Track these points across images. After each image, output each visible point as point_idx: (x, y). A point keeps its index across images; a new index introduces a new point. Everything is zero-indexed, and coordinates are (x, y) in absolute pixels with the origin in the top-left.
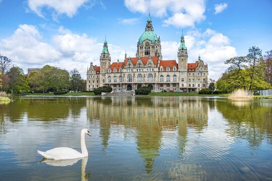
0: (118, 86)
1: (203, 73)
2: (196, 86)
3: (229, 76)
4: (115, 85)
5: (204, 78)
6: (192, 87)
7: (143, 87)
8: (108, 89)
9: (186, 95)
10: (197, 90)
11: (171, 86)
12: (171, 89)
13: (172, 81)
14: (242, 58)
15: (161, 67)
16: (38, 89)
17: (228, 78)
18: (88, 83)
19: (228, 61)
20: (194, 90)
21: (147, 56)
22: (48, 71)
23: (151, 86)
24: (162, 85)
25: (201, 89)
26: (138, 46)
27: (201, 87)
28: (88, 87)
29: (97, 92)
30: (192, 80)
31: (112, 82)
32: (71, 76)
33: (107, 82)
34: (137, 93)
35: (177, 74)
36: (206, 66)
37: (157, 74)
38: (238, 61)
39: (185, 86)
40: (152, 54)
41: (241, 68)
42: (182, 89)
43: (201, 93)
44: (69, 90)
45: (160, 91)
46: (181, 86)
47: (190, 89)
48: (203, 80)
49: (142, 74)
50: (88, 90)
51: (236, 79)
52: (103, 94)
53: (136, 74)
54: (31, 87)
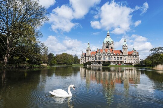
0: (94, 62)
1: (136, 56)
2: (133, 62)
3: (153, 57)
4: (93, 62)
5: (137, 58)
6: (130, 63)
7: (106, 63)
8: (90, 63)
9: (128, 67)
10: (133, 65)
11: (120, 62)
12: (119, 64)
13: (120, 60)
14: (160, 48)
15: (114, 53)
16: (60, 63)
17: (152, 59)
18: (81, 60)
19: (151, 50)
20: (131, 64)
21: (108, 48)
22: (64, 55)
23: (110, 62)
24: (115, 62)
25: (135, 64)
26: (103, 44)
27: (135, 63)
28: (81, 62)
29: (85, 64)
30: (130, 60)
31: (92, 60)
32: (74, 57)
33: (89, 60)
34: (103, 65)
35: (123, 57)
36: (138, 53)
37: (112, 57)
38: (157, 50)
39: (127, 62)
40: (110, 48)
41: (160, 53)
42: (125, 64)
43: (135, 66)
44: (73, 63)
45: (114, 64)
46: (124, 62)
47: (129, 64)
48: (136, 60)
49: (105, 57)
50: (81, 63)
51: (157, 59)
52: (88, 65)
53: (102, 57)
54: (57, 62)
